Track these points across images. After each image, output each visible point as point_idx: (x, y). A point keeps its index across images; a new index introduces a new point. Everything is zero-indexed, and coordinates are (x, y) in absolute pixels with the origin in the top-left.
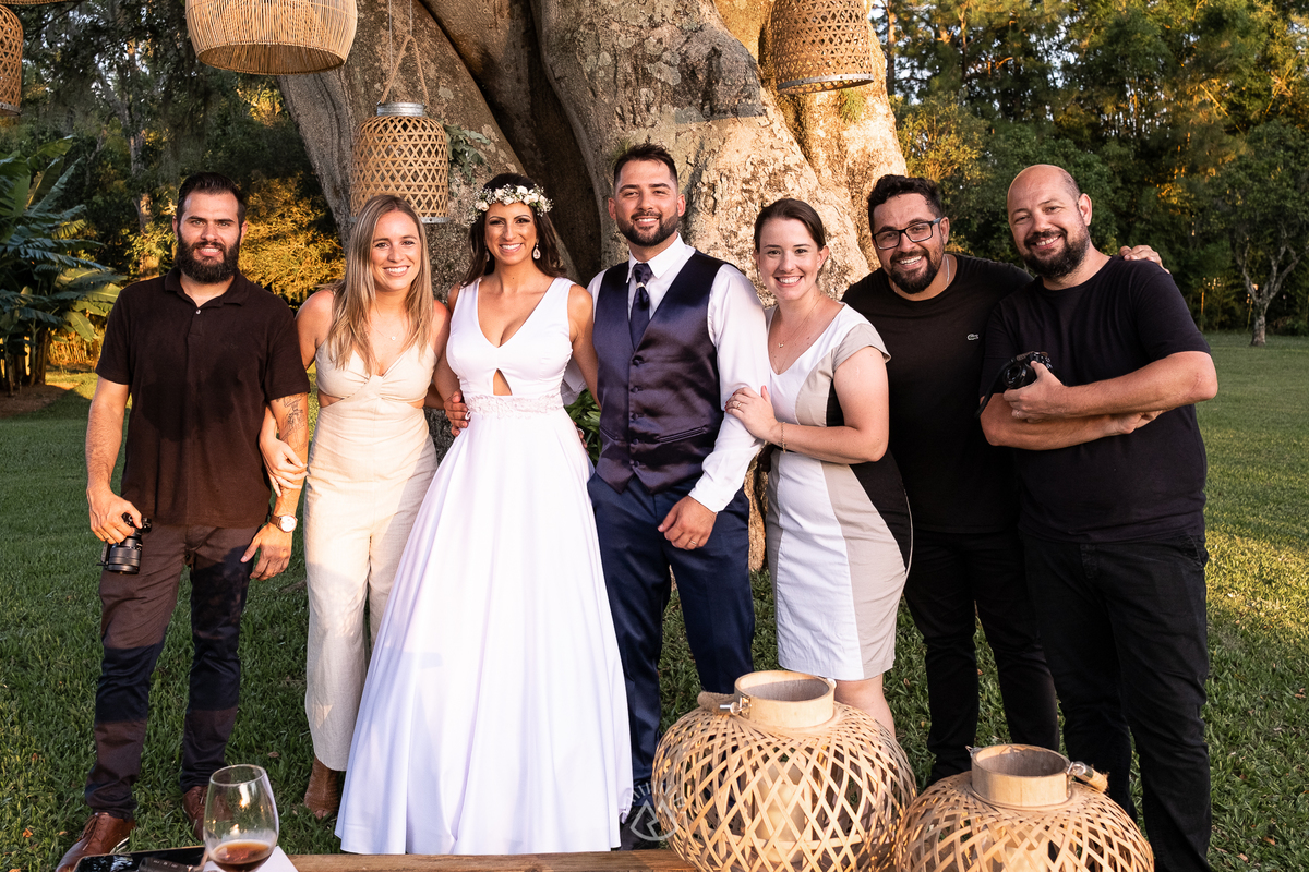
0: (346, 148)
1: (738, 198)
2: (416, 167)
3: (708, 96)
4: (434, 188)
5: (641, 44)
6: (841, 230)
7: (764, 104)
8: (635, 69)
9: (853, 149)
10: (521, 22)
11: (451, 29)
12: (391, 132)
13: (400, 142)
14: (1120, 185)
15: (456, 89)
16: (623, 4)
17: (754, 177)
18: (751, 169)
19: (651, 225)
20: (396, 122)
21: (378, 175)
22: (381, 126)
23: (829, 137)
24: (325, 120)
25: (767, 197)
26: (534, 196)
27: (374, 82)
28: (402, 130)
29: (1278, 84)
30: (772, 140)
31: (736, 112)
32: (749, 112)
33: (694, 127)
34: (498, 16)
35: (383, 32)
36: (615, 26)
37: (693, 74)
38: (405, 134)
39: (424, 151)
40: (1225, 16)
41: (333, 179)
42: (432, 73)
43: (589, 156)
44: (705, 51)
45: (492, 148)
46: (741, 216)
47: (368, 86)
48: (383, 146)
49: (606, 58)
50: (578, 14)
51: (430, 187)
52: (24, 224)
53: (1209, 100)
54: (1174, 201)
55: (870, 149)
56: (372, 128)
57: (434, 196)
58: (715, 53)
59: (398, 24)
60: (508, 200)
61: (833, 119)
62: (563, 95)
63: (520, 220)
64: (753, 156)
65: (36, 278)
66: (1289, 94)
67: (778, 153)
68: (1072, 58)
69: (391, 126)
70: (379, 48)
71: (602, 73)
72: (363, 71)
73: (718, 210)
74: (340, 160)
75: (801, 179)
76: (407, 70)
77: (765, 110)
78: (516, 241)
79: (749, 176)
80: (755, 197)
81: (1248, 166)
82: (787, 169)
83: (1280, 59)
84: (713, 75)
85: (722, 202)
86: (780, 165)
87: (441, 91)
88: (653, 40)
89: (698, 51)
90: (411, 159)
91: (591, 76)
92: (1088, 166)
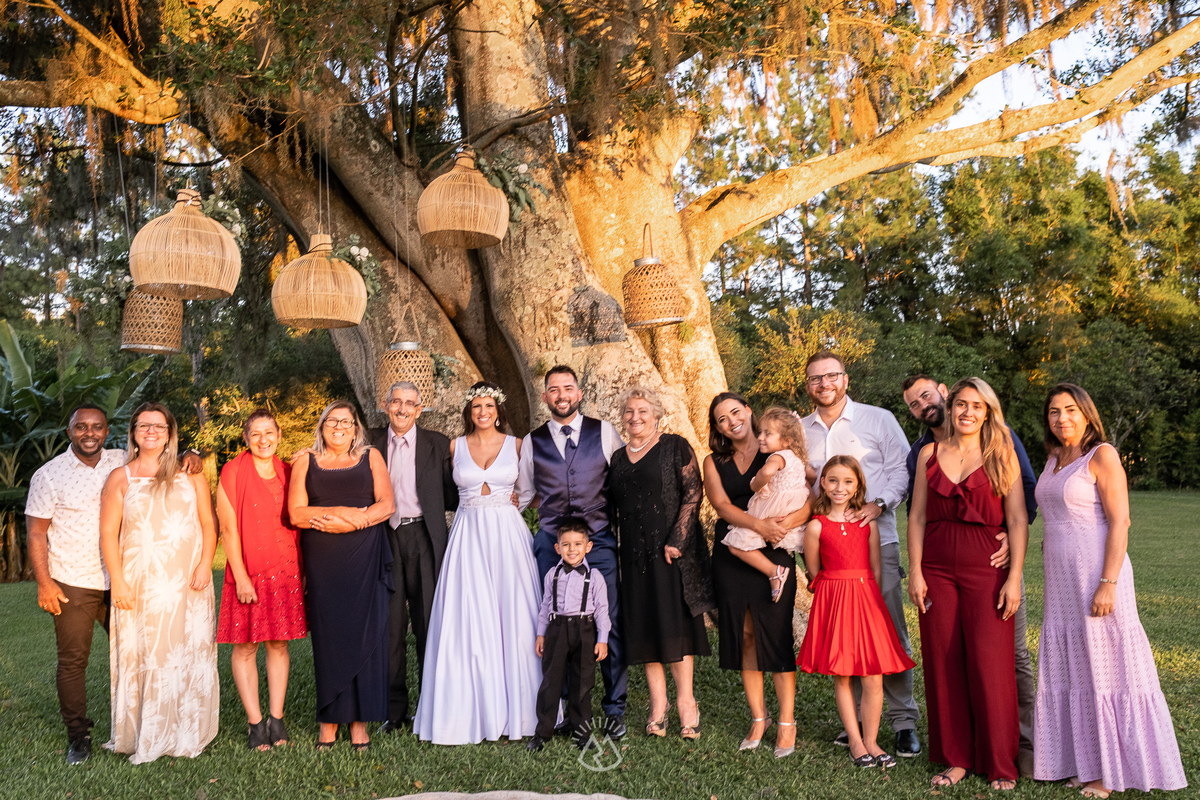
0: (370, 367)
1: (610, 392)
3: (591, 331)
5: (550, 300)
7: (626, 335)
8: (547, 315)
9: (687, 360)
10: (479, 286)
11: (436, 291)
12: (398, 359)
13: (403, 365)
14: (996, 371)
15: (439, 329)
16: (539, 276)
17: (620, 379)
18: (618, 374)
19: (564, 406)
20: (401, 353)
22: (393, 355)
23: (672, 353)
24: (357, 349)
26: (497, 393)
27: (387, 326)
28: (405, 358)
29: (1116, 287)
30: (631, 356)
31: (608, 340)
32: (617, 339)
33: (583, 349)
34: (464, 283)
35: (392, 295)
36: (534, 290)
37: (582, 319)
38: (406, 360)
39: (418, 370)
40: (1070, 235)
41: (362, 386)
42: (423, 318)
43: (522, 369)
44: (589, 303)
45: (462, 364)
47: (384, 329)
48: (393, 368)
49: (529, 309)
50: (512, 283)
52: (115, 424)
53: (1064, 299)
54: (1042, 383)
55: (698, 359)
56: (387, 357)
58: (595, 305)
59: (401, 289)
60: (483, 395)
61: (674, 341)
62: (505, 333)
63: (489, 406)
64: (619, 367)
66: (1126, 295)
67: (635, 364)
68: (953, 270)
69: (398, 356)
70: (390, 305)
71: (526, 319)
72: (381, 320)
73: (598, 399)
74: (367, 375)
75: (651, 379)
76: (408, 318)
77: (627, 339)
78: (487, 417)
79: (617, 379)
81: (1085, 355)
82: (641, 373)
83: (1117, 267)
84: (594, 318)
85: (600, 395)
86: (636, 371)
87: (429, 330)
88: (557, 298)
89: (584, 304)
90: (410, 375)
91: (520, 320)
92: (966, 357)
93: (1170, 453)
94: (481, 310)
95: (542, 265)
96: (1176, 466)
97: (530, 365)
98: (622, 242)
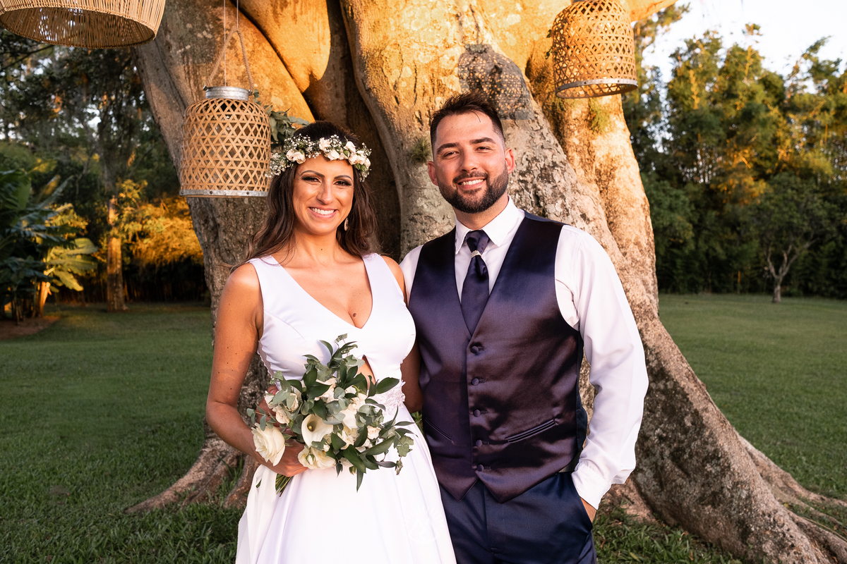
1: (516, 186)
2: (233, 144)
4: (251, 164)
5: (437, 60)
6: (596, 216)
7: (535, 113)
8: (432, 80)
9: (600, 154)
10: (339, 49)
12: (211, 111)
13: (219, 121)
14: (695, 209)
15: (285, 99)
16: (422, 29)
17: (529, 170)
18: (526, 164)
19: (477, 187)
20: (216, 103)
21: (199, 152)
22: (203, 106)
23: (582, 144)
25: (539, 187)
28: (221, 110)
29: (782, 153)
30: (542, 141)
31: (514, 118)
32: (524, 118)
34: (321, 44)
36: (415, 46)
37: (479, 85)
38: (224, 114)
39: (242, 130)
42: (267, 85)
43: (393, 153)
44: (488, 67)
46: (518, 202)
48: (204, 125)
49: (408, 72)
50: (385, 37)
51: (247, 163)
53: (744, 162)
55: (613, 155)
56: (194, 109)
57: (252, 172)
58: (497, 70)
61: (584, 130)
62: (371, 105)
63: (340, 182)
64: (528, 153)
65: (38, 250)
66: (788, 159)
67: (547, 152)
68: (667, 135)
69: (211, 107)
71: (404, 84)
75: (565, 173)
76: (246, 81)
77: (536, 118)
79: (525, 170)
80: (530, 186)
82: (555, 165)
83: (782, 139)
84: (496, 86)
86: (549, 162)
87: (273, 99)
88: (447, 58)
89: (482, 67)
90: (229, 137)
91: (395, 87)
92: (677, 197)
93: (808, 272)
94: (341, 80)
95: (427, 15)
96: (811, 281)
97: (406, 147)
98: (519, 7)
